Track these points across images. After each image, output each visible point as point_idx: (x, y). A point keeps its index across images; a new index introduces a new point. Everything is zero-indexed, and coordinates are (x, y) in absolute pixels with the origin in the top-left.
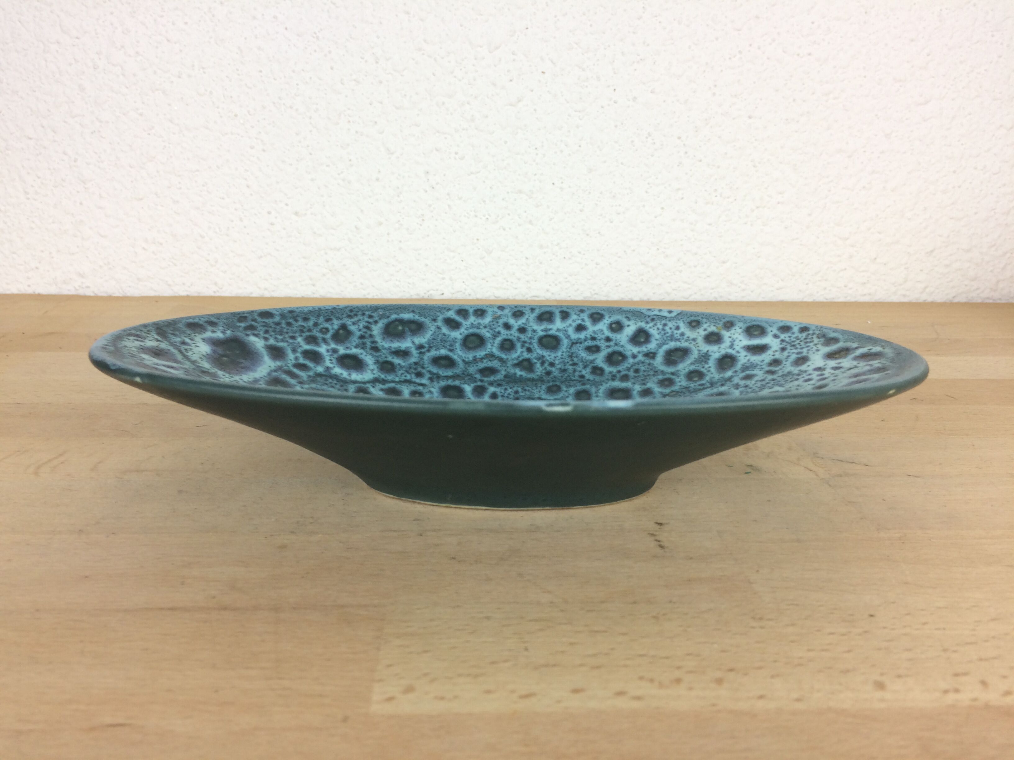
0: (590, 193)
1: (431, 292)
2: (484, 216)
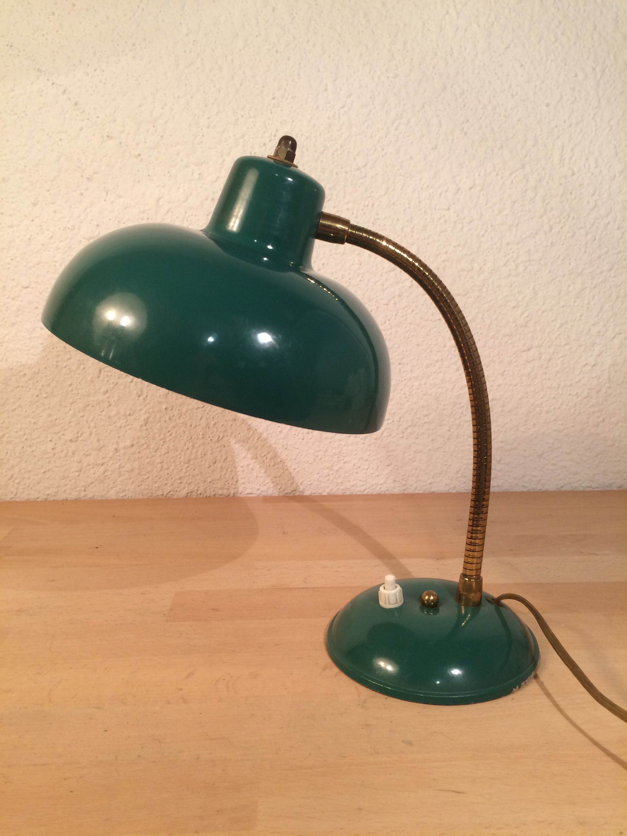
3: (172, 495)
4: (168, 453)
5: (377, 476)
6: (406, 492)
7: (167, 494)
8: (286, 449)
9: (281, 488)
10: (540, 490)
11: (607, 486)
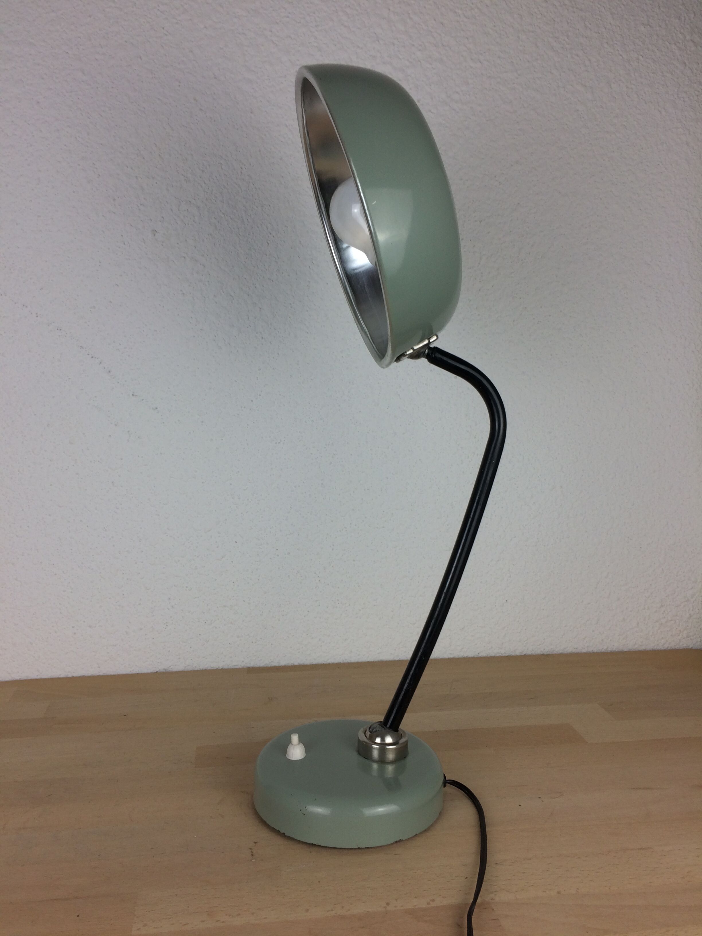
0: (265, 605)
1: (172, 667)
2: (204, 621)
3: (172, 668)
4: (170, 634)
5: (338, 648)
6: (360, 661)
7: (168, 668)
8: (265, 628)
9: (261, 660)
10: (462, 656)
11: (512, 652)
